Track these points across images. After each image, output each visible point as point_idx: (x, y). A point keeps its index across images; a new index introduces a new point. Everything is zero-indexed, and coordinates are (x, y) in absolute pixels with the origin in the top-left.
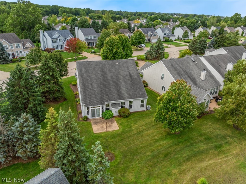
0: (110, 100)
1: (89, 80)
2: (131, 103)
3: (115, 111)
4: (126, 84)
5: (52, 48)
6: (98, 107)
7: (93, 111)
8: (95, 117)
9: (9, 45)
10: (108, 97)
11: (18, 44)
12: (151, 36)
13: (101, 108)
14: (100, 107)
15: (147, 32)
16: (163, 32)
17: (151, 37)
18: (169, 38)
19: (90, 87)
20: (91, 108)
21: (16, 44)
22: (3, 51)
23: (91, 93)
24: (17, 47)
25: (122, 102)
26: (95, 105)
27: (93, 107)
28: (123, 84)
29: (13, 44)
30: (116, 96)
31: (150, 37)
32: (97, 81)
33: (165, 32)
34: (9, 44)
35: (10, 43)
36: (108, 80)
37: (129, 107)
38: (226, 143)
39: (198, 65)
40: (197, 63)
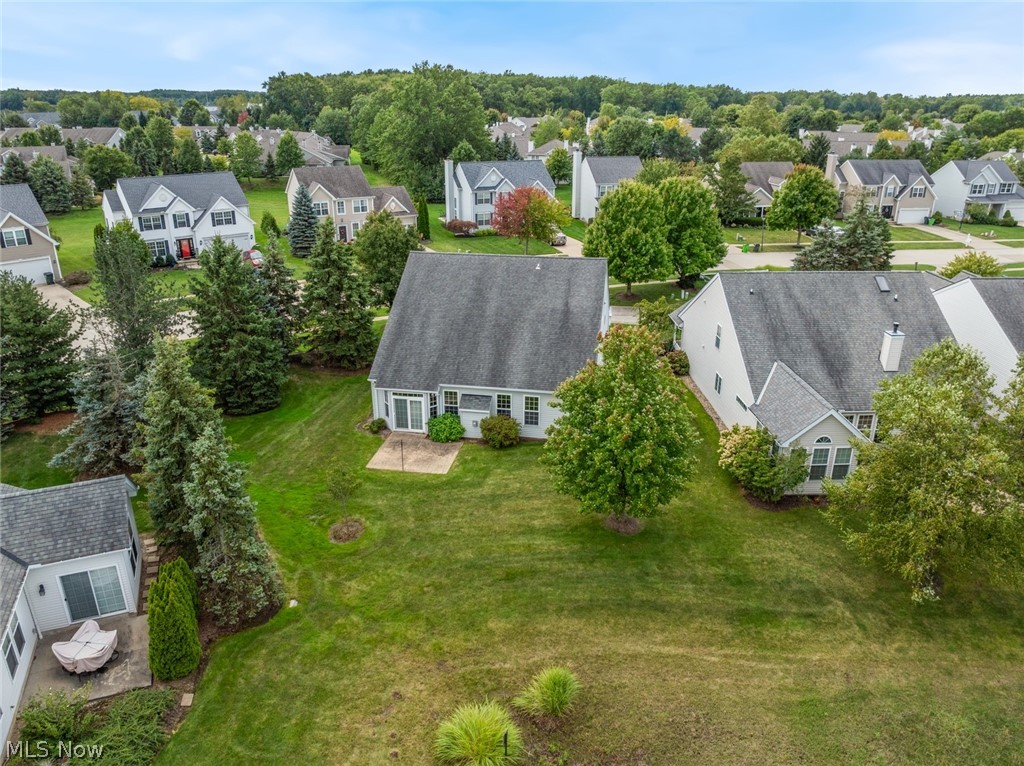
0: (459, 378)
1: (422, 312)
2: (532, 403)
3: (471, 421)
4: (535, 337)
5: (473, 221)
6: (415, 395)
7: (401, 406)
8: (407, 427)
9: (335, 202)
10: (458, 369)
11: (360, 199)
12: (897, 197)
13: (425, 402)
14: (421, 396)
15: (878, 179)
16: (966, 182)
17: (895, 201)
18: (997, 207)
19: (417, 330)
20: (394, 394)
21: (353, 199)
22: (309, 218)
23: (411, 348)
24: (357, 209)
25: (499, 396)
26: (406, 387)
27: (400, 394)
28: (527, 336)
29: (347, 201)
30: (484, 372)
31: (891, 198)
32: (444, 317)
33: (977, 181)
34: (334, 199)
35: (337, 195)
36: (482, 317)
37: (526, 418)
38: (810, 616)
39: (898, 307)
40: (896, 300)
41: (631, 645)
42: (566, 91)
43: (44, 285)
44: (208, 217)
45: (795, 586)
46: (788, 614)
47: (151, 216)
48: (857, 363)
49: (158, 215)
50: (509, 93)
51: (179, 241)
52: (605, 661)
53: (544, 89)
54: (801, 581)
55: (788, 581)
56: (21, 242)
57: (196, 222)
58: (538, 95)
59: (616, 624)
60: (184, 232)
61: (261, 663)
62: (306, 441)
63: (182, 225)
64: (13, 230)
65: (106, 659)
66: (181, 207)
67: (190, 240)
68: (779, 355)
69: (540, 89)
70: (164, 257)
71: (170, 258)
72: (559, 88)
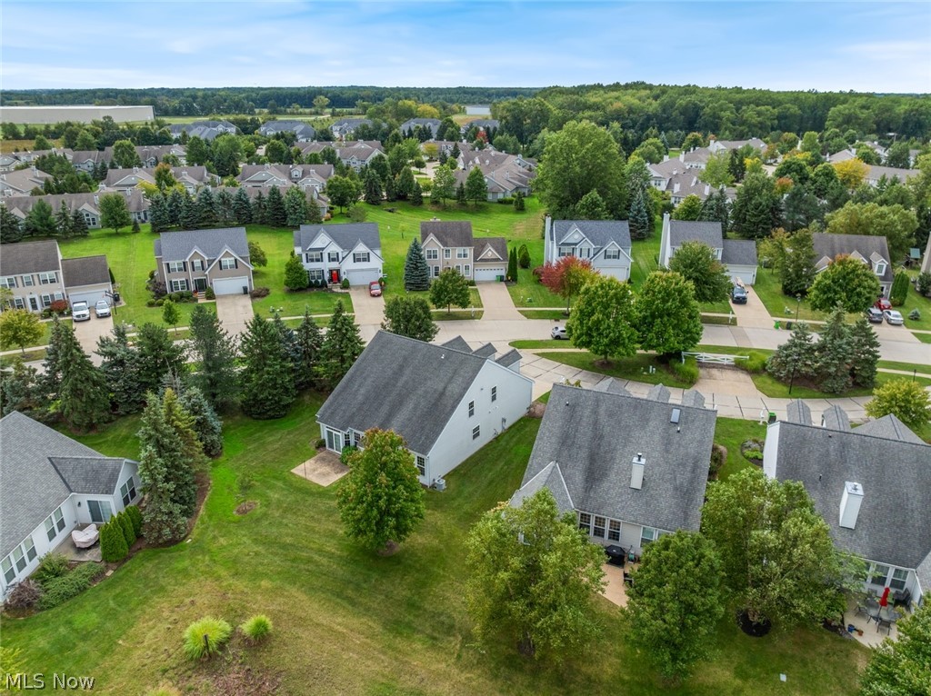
0: (361, 426)
6: (336, 431)
7: (330, 435)
8: (333, 449)
9: (443, 250)
10: (364, 420)
11: (462, 249)
13: (342, 436)
14: (340, 432)
20: (327, 427)
21: (458, 248)
24: (460, 255)
26: (332, 425)
27: (330, 429)
29: (452, 249)
32: (373, 382)
34: (444, 247)
36: (394, 386)
38: (435, 639)
39: (677, 438)
40: (679, 432)
41: (324, 618)
42: (794, 109)
43: (241, 294)
44: (351, 256)
45: (443, 618)
46: (422, 632)
47: (314, 253)
48: (612, 476)
49: (319, 253)
50: (728, 113)
51: (331, 271)
52: (301, 622)
53: (769, 107)
54: (449, 617)
55: (440, 614)
56: (231, 266)
57: (343, 258)
58: (759, 114)
59: (324, 604)
60: (334, 265)
61: (151, 566)
62: (276, 446)
63: (334, 260)
64: (228, 259)
65: (90, 544)
66: (334, 248)
67: (338, 271)
68: (558, 457)
69: (763, 108)
70: (320, 281)
71: (324, 282)
72: (787, 105)
